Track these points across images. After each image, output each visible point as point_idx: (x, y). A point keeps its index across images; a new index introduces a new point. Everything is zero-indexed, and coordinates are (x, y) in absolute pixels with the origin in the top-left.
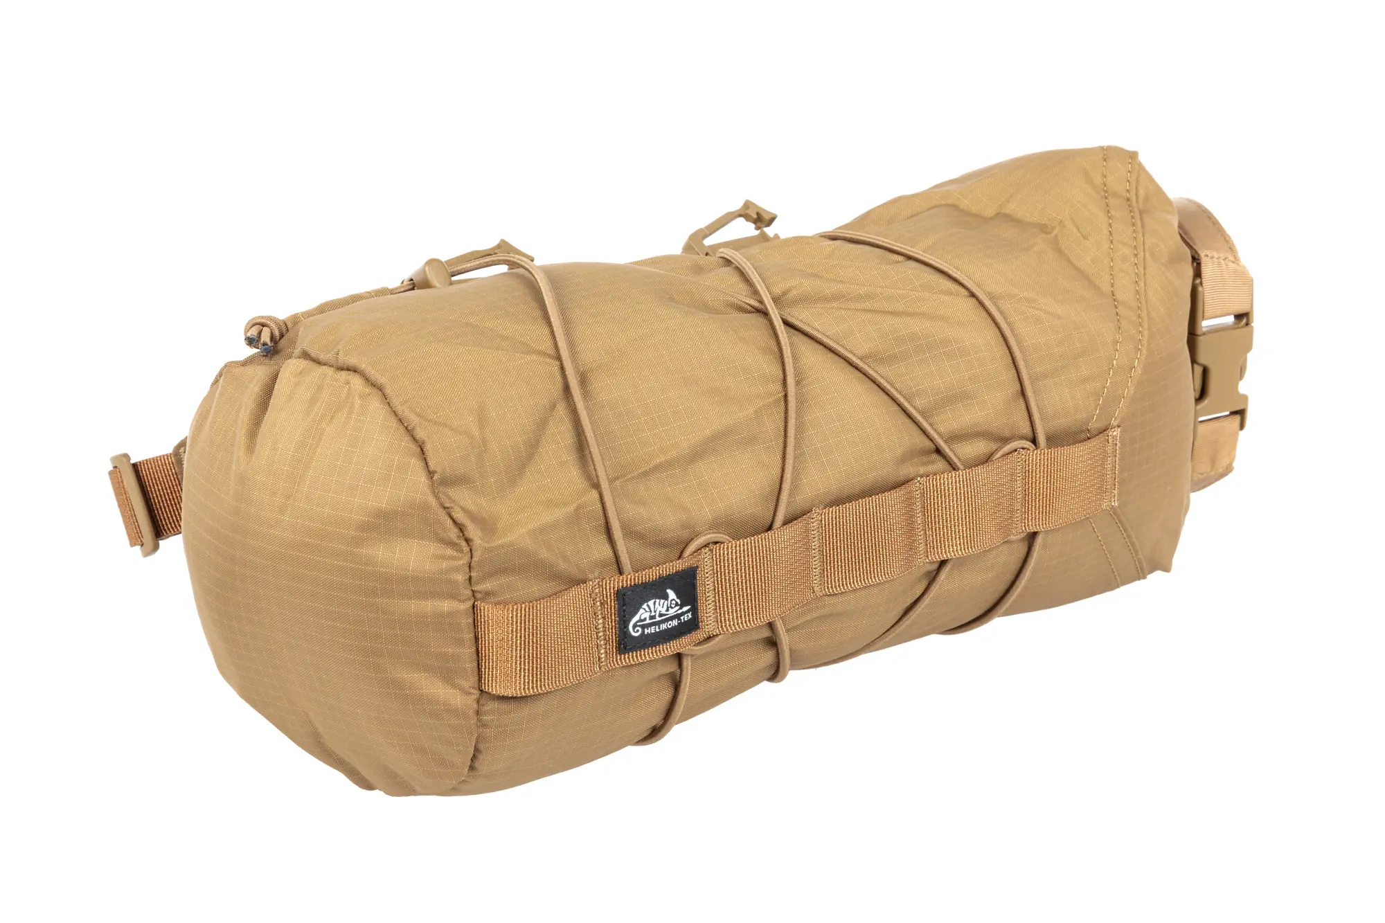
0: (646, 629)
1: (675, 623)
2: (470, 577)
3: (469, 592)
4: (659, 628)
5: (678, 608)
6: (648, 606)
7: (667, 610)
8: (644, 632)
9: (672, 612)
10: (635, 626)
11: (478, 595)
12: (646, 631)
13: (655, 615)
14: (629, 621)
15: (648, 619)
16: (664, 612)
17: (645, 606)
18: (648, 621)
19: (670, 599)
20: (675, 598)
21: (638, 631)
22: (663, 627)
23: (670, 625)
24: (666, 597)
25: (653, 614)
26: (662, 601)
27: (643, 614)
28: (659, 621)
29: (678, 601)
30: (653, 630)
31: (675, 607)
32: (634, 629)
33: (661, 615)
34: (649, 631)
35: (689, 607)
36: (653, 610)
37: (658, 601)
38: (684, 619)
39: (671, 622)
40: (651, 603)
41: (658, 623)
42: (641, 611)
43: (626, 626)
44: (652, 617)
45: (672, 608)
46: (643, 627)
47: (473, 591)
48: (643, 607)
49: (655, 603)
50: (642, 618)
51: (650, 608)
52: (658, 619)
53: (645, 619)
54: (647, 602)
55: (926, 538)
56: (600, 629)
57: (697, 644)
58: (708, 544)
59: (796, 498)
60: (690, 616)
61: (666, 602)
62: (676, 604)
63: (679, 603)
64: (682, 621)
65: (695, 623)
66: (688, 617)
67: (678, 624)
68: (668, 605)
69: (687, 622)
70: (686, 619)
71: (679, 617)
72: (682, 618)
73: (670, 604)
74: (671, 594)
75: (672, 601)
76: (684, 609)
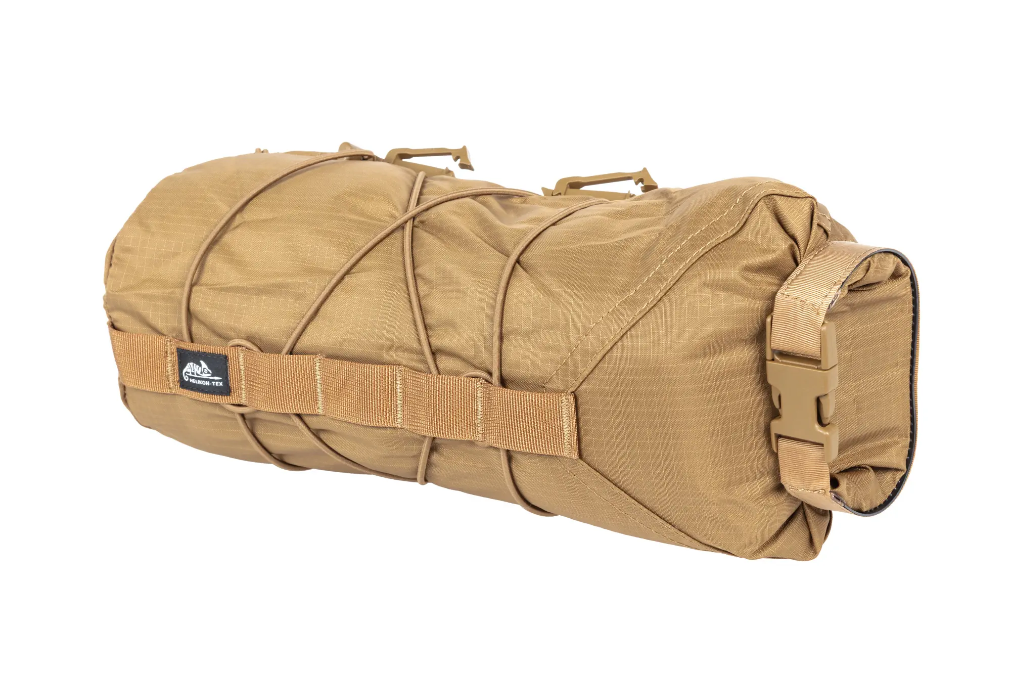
1: (208, 383)
2: (106, 307)
4: (198, 382)
5: (210, 375)
6: (190, 364)
7: (201, 373)
8: (190, 380)
9: (205, 376)
10: (185, 374)
14: (183, 369)
16: (199, 372)
18: (191, 375)
19: (203, 367)
20: (207, 368)
21: (187, 378)
22: (200, 382)
23: (204, 383)
24: (200, 365)
25: (193, 372)
26: (198, 366)
29: (210, 371)
30: (194, 381)
31: (207, 373)
32: (185, 376)
33: (197, 375)
34: (192, 381)
35: (220, 378)
36: (193, 368)
37: (195, 365)
38: (215, 384)
39: (204, 381)
40: (192, 364)
41: (197, 379)
42: (187, 367)
43: (182, 373)
45: (205, 373)
46: (189, 377)
47: (109, 315)
48: (188, 364)
50: (188, 371)
51: (191, 367)
52: (196, 376)
53: (190, 373)
54: (190, 362)
55: (403, 411)
56: (169, 368)
57: (231, 404)
58: (240, 346)
59: (304, 342)
60: (221, 384)
61: (200, 368)
62: (209, 373)
63: (211, 373)
64: (214, 385)
65: (226, 390)
66: (219, 384)
67: (210, 385)
68: (202, 371)
69: (219, 387)
70: (217, 385)
71: (211, 381)
72: (213, 383)
73: (204, 371)
74: (204, 365)
75: (204, 369)
76: (216, 378)
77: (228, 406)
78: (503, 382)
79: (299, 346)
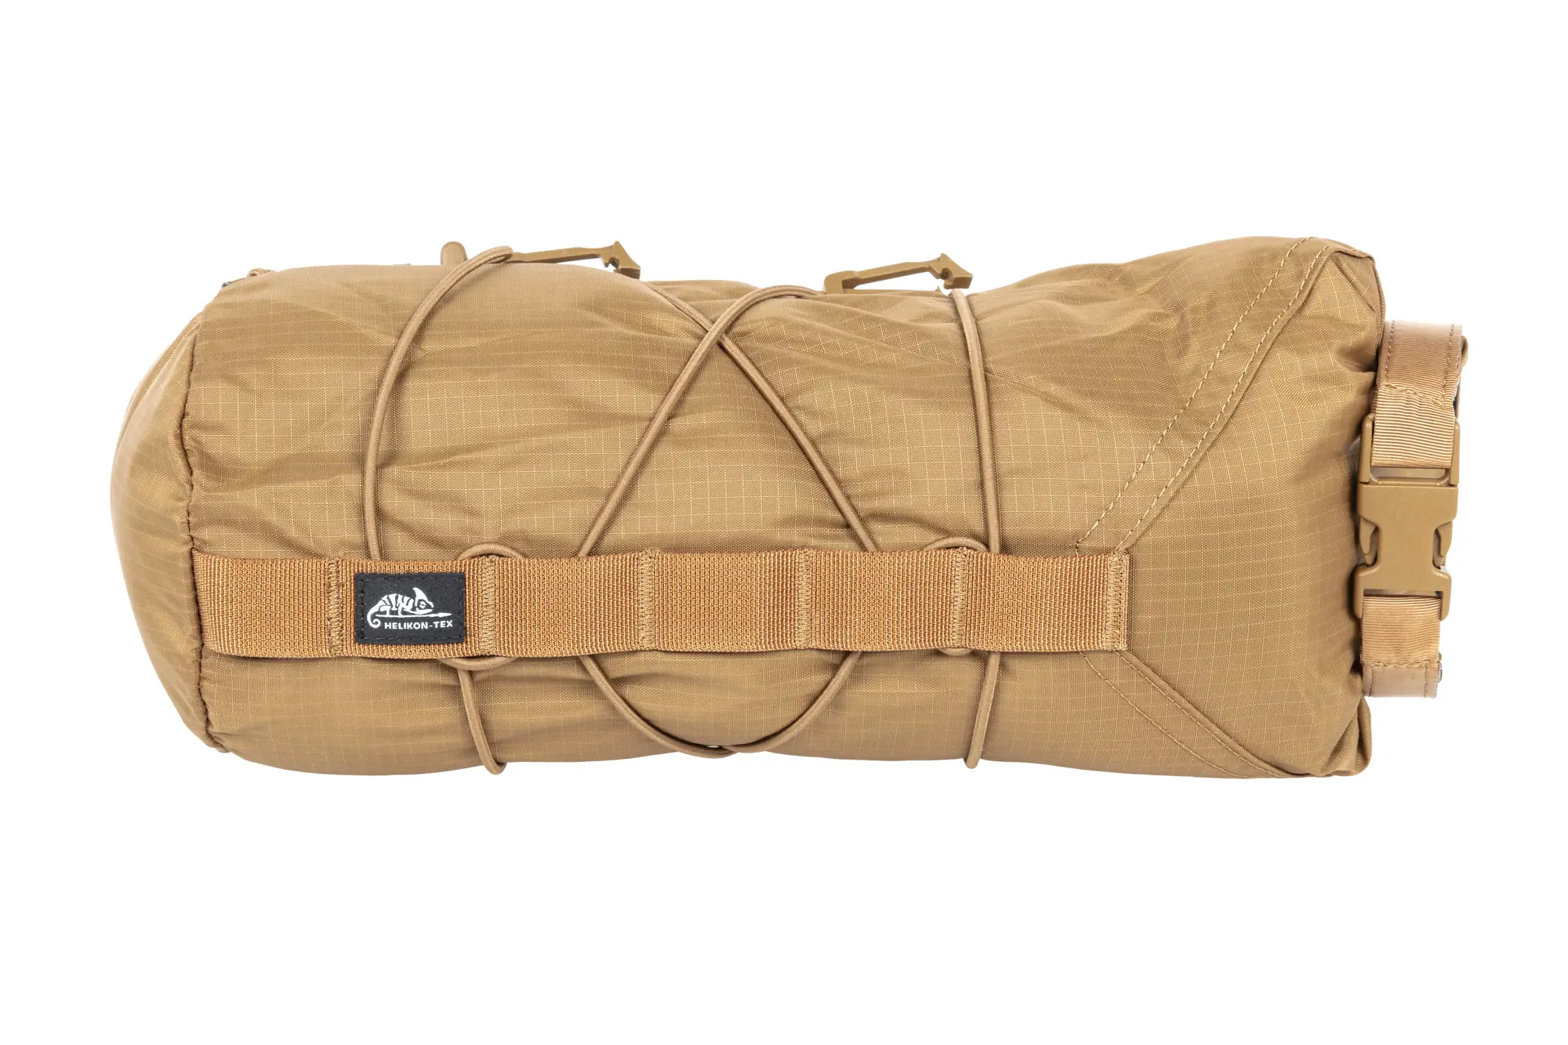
0: (386, 624)
1: (425, 626)
2: (189, 522)
3: (185, 536)
4: (402, 626)
5: (431, 610)
6: (388, 598)
7: (414, 609)
8: (384, 625)
9: (419, 613)
10: (373, 617)
11: (197, 543)
12: (386, 626)
13: (397, 611)
14: (368, 609)
15: (388, 613)
16: (408, 609)
17: (385, 598)
18: (388, 615)
19: (417, 599)
20: (425, 598)
21: (377, 623)
22: (408, 626)
23: (417, 626)
24: (413, 595)
25: (394, 609)
26: (406, 599)
27: (383, 605)
28: (401, 619)
29: (431, 604)
30: (394, 626)
31: (425, 609)
32: (372, 620)
33: (404, 613)
34: (390, 626)
35: (449, 614)
36: (394, 604)
37: (400, 597)
38: (439, 625)
39: (417, 623)
40: (392, 597)
41: (402, 621)
42: (381, 603)
43: (364, 616)
44: (392, 612)
45: (420, 609)
46: (383, 620)
47: (192, 538)
48: (383, 599)
49: (397, 598)
50: (382, 610)
51: (390, 602)
52: (400, 616)
53: (385, 613)
54: (388, 595)
55: (811, 620)
56: (333, 611)
57: (463, 658)
58: (487, 555)
59: (620, 533)
60: (450, 624)
61: (412, 601)
62: (428, 607)
63: (433, 606)
64: (437, 627)
65: (458, 634)
66: (446, 624)
67: (429, 628)
68: (416, 605)
69: (446, 630)
70: (442, 626)
71: (430, 621)
72: (436, 623)
73: (419, 604)
74: (420, 594)
75: (420, 601)
76: (441, 615)
77: (458, 661)
78: (1005, 548)
79: (609, 540)
